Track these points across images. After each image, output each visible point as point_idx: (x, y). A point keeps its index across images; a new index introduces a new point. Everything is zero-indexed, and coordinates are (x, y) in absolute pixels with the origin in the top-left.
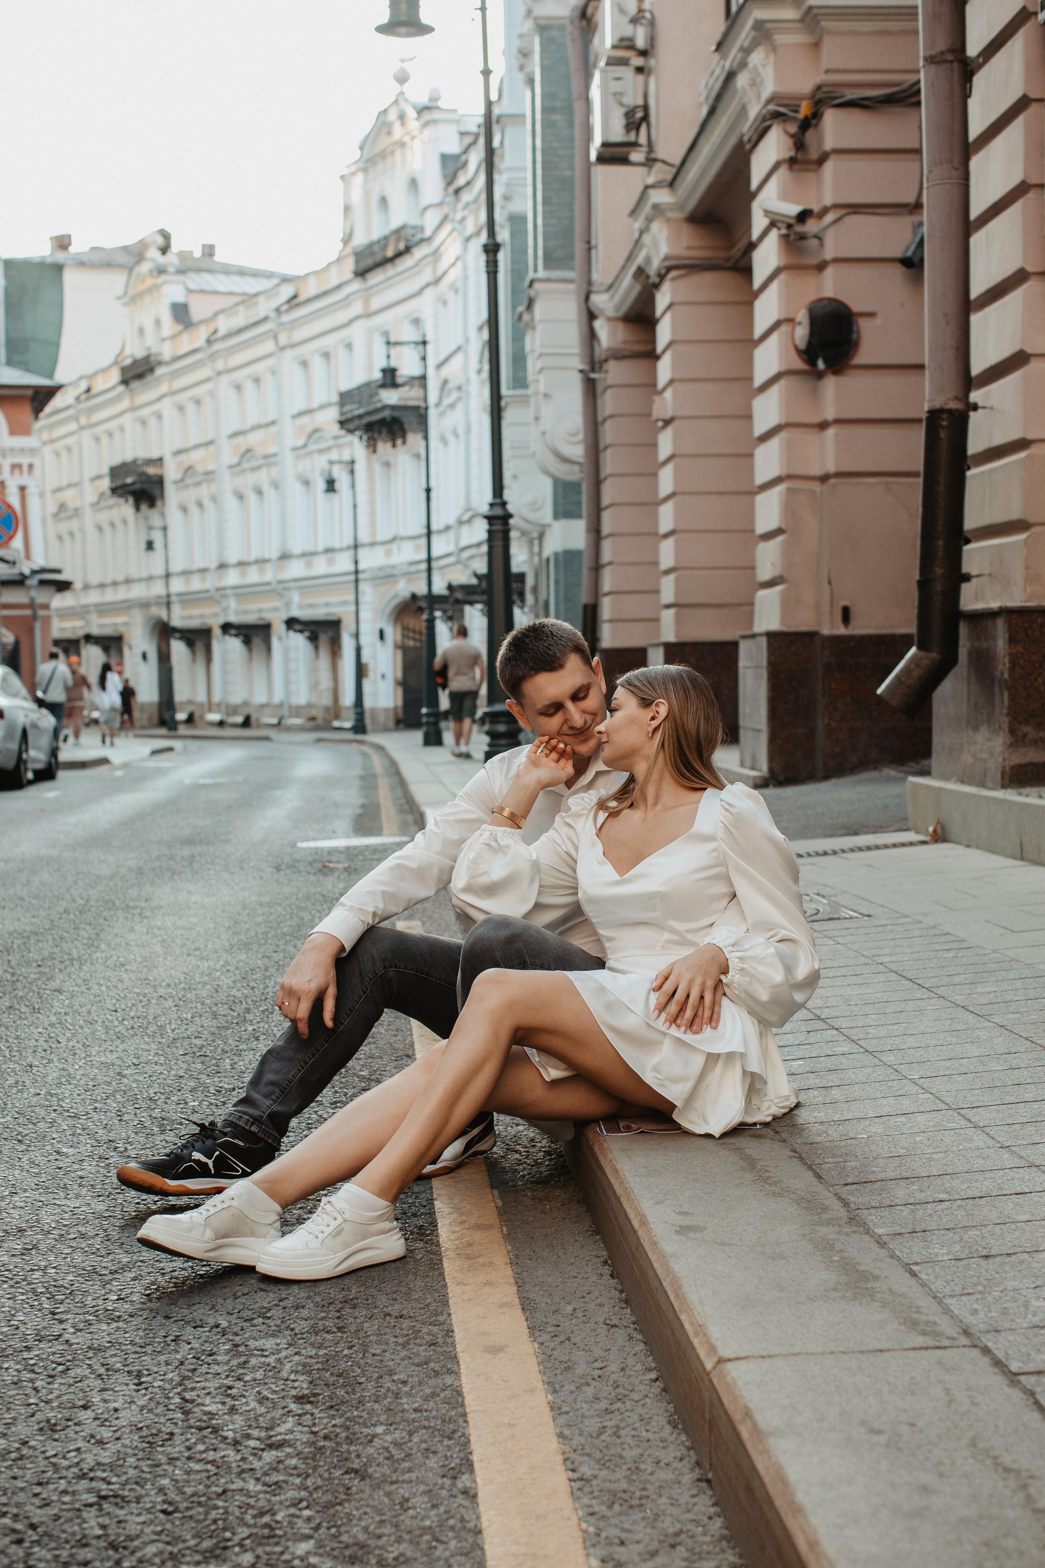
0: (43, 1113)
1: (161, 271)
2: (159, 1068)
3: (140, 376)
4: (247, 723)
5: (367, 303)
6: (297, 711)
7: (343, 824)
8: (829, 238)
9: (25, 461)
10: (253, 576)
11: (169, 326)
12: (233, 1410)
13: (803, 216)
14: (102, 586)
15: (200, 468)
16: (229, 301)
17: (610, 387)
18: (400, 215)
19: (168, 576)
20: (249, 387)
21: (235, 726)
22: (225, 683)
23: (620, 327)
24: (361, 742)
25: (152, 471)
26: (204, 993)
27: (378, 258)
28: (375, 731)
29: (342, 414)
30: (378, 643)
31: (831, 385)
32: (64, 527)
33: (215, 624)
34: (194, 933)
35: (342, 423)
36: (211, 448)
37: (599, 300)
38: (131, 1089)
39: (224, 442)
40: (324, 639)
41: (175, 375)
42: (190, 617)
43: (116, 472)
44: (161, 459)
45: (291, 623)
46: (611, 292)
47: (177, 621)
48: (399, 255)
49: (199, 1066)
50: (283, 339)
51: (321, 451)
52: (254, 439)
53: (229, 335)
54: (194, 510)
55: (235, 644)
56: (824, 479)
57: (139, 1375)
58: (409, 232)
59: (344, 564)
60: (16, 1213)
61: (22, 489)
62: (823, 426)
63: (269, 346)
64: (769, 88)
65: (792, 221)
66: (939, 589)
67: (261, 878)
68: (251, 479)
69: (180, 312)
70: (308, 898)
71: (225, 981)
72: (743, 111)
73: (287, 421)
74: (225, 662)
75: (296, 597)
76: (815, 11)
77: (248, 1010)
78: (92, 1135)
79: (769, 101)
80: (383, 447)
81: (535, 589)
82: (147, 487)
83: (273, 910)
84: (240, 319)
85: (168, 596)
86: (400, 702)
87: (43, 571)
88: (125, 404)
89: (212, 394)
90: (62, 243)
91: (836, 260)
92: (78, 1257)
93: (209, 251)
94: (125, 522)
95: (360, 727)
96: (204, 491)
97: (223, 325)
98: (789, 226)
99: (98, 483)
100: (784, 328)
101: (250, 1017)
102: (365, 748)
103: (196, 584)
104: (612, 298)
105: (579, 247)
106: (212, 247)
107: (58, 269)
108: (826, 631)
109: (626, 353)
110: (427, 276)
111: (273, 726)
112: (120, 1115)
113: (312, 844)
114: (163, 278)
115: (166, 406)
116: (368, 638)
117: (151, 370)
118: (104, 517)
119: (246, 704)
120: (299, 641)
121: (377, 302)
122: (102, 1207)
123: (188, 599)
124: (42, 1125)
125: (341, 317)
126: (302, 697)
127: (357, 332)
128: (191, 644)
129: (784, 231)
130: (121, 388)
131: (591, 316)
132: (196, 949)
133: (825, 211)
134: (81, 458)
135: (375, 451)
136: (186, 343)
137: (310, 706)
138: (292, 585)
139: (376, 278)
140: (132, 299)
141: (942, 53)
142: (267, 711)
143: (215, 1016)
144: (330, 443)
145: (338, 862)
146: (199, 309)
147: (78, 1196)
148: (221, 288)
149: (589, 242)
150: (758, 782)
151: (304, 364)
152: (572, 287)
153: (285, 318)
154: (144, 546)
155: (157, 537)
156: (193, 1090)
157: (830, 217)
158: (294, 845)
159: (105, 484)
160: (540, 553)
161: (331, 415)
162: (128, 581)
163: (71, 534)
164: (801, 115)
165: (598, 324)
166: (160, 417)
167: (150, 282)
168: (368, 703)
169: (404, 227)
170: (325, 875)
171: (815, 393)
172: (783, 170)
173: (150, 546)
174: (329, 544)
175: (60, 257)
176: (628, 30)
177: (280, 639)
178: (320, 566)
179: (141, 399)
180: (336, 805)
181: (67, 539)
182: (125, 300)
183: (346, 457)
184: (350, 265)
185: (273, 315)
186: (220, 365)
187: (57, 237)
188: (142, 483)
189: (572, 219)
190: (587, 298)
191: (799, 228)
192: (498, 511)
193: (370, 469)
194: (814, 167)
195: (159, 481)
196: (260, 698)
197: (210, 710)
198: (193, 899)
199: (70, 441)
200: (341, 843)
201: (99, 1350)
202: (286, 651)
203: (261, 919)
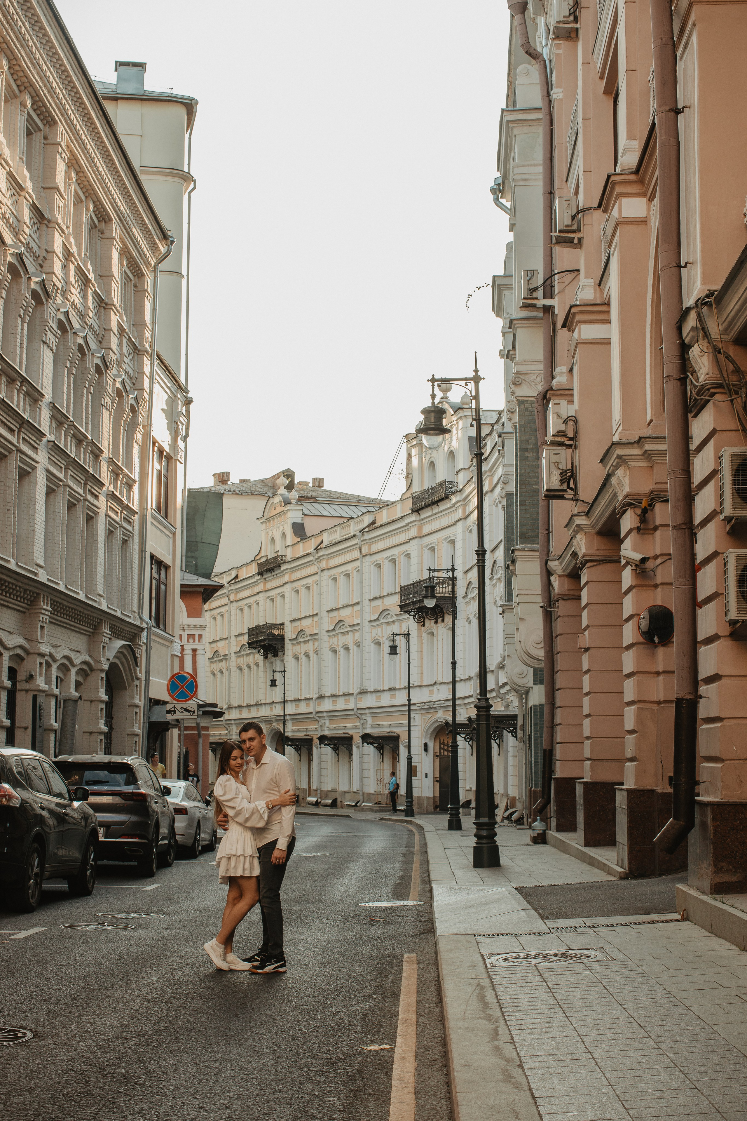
0: (245, 1032)
1: (287, 502)
2: (291, 1017)
3: (271, 570)
4: (334, 804)
5: (420, 529)
6: (368, 797)
7: (387, 891)
8: (659, 571)
9: (197, 633)
10: (341, 704)
11: (291, 538)
12: (320, 1112)
13: (644, 560)
14: (240, 707)
15: (308, 632)
16: (331, 523)
17: (559, 616)
18: (442, 475)
19: (285, 702)
20: (342, 579)
21: (326, 806)
22: (320, 776)
23: (566, 580)
24: (410, 822)
25: (276, 632)
26: (309, 986)
27: (428, 501)
28: (419, 814)
29: (401, 601)
30: (424, 753)
31: (661, 652)
32: (216, 667)
33: (315, 735)
34: (303, 957)
35: (401, 606)
36: (316, 619)
37: (553, 565)
38: (279, 1025)
39: (324, 614)
40: (387, 750)
41: (293, 570)
42: (298, 730)
43: (251, 632)
44: (283, 624)
45: (366, 738)
46: (560, 561)
47: (289, 734)
48: (441, 500)
49: (307, 1017)
50: (365, 550)
51: (388, 623)
52: (344, 613)
53: (331, 545)
54: (303, 658)
55: (327, 750)
56: (659, 703)
57: (291, 1104)
58: (448, 485)
59: (401, 698)
60: (243, 1063)
61: (194, 651)
62: (658, 673)
63: (356, 554)
64: (627, 489)
65: (638, 563)
66: (683, 789)
67: (338, 926)
68: (342, 640)
69: (299, 529)
70: (361, 938)
71: (319, 981)
72: (615, 495)
73: (366, 603)
74: (320, 762)
75: (369, 720)
76: (649, 452)
77: (328, 995)
78: (267, 1040)
79: (626, 497)
80: (429, 623)
81: (523, 727)
82: (272, 643)
83: (343, 945)
84: (337, 536)
85: (284, 715)
86: (437, 794)
87: (206, 705)
88: (260, 587)
89: (317, 583)
90: (223, 478)
91: (662, 584)
92: (267, 1076)
93: (319, 483)
94: (257, 665)
95: (410, 812)
96: (310, 647)
97: (326, 538)
98: (636, 565)
99: (240, 638)
100: (635, 619)
101: (329, 997)
102: (411, 827)
103: (303, 708)
104: (561, 564)
105: (542, 532)
106: (321, 480)
107: (220, 496)
108: (659, 790)
109: (570, 596)
110: (459, 514)
111: (352, 806)
112: (276, 1034)
113: (367, 904)
114: (288, 507)
115: (287, 590)
116: (417, 749)
117: (279, 566)
118: (243, 661)
119: (334, 791)
120: (370, 750)
121: (426, 529)
122: (273, 1063)
123: (298, 718)
124: (246, 1036)
125: (403, 537)
126: (371, 788)
127: (413, 547)
128: (298, 749)
129: (633, 568)
130: (258, 577)
131: (549, 573)
132: (304, 965)
133: (656, 557)
134: (230, 622)
135: (424, 625)
136: (302, 549)
137: (377, 794)
138: (367, 711)
139: (426, 513)
140: (266, 519)
141: (680, 525)
142: (348, 796)
143: (313, 997)
144: (395, 618)
145: (380, 917)
146: (311, 526)
147: (264, 1059)
148: (326, 513)
149: (548, 529)
150: (622, 875)
151: (379, 566)
152: (538, 554)
153: (367, 536)
154: (269, 683)
155: (278, 677)
156: (305, 1026)
157: (659, 561)
158: (357, 905)
159: (245, 639)
160: (526, 703)
161: (396, 600)
162: (258, 705)
163: (221, 672)
164: (643, 505)
165: (552, 578)
166: (283, 596)
167: (279, 509)
168: (416, 793)
169: (445, 481)
170: (372, 925)
171: (653, 655)
172: (634, 533)
173: (273, 683)
174: (392, 686)
175: (221, 488)
176: (563, 427)
177: (358, 747)
178: (386, 700)
179: (270, 585)
180: (386, 876)
181: (219, 674)
182: (263, 520)
183: (404, 630)
184: (409, 504)
185: (358, 533)
186: (323, 565)
187: (219, 474)
188: (269, 640)
189: (538, 514)
190: (546, 563)
191: (643, 566)
192: (483, 704)
193: (420, 636)
194: (652, 532)
195: (281, 639)
196: (343, 787)
197: (309, 795)
198: (302, 937)
199: (223, 610)
200: (384, 904)
201: (277, 1099)
202: (361, 757)
203: (336, 950)
